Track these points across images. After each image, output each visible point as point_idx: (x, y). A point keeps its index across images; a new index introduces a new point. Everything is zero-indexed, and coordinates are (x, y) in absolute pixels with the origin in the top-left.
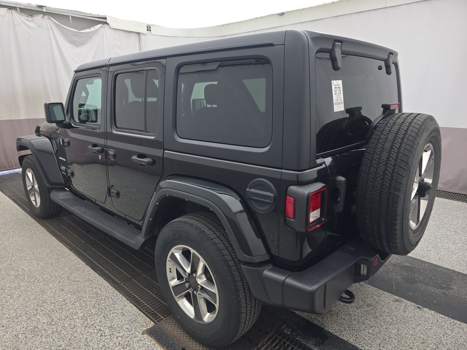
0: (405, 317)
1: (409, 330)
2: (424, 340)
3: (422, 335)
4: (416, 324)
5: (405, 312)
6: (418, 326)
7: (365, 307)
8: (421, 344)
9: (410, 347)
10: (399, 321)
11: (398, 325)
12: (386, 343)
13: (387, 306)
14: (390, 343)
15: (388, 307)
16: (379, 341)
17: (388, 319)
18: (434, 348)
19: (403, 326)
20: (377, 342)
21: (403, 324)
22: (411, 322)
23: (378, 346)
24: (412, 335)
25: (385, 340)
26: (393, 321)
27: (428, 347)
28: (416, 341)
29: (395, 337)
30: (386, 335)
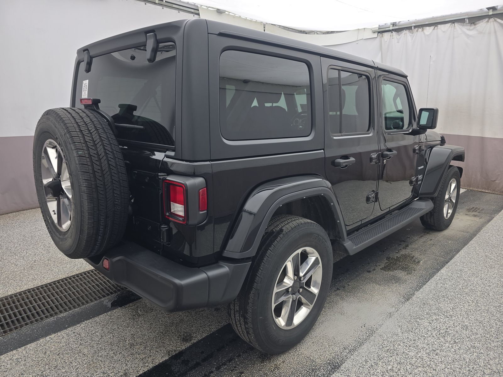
0: (96, 369)
1: (79, 363)
2: (59, 369)
3: (64, 371)
4: (80, 373)
5: (104, 373)
6: (77, 375)
7: (131, 341)
8: (56, 365)
9: (61, 354)
10: (95, 361)
11: (91, 358)
12: (77, 339)
13: (122, 360)
14: (75, 342)
15: (119, 360)
16: (83, 335)
17: (103, 353)
18: (44, 373)
19: (87, 361)
20: (83, 334)
21: (89, 362)
22: (86, 371)
23: (79, 333)
24: (71, 363)
25: (81, 340)
26: (97, 356)
27: (49, 368)
28: (62, 362)
29: (79, 349)
30: (86, 343)
